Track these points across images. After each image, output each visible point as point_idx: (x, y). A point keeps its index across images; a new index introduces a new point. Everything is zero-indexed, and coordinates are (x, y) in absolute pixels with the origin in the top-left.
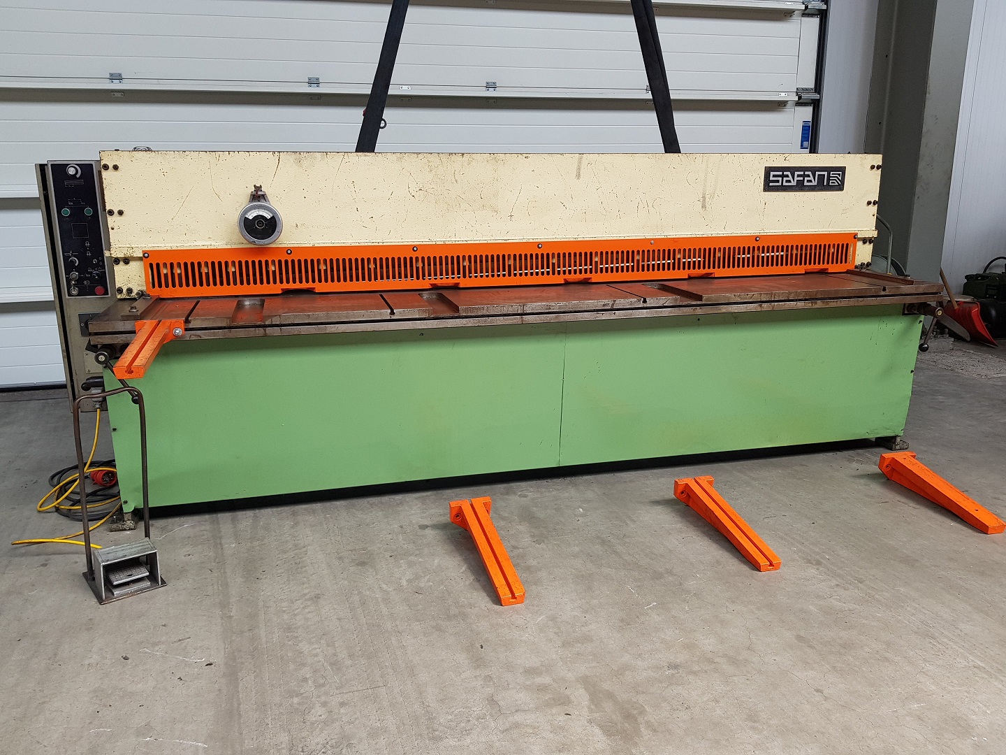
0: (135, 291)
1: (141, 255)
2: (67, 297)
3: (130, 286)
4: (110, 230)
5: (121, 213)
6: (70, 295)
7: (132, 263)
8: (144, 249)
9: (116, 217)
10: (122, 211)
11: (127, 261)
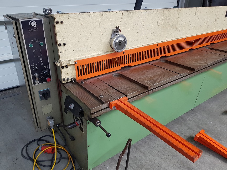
0: (70, 79)
1: (74, 63)
2: (33, 85)
3: (68, 77)
4: (60, 53)
5: (64, 45)
6: (34, 84)
7: (69, 67)
8: (75, 60)
9: (62, 47)
10: (65, 43)
11: (67, 67)
